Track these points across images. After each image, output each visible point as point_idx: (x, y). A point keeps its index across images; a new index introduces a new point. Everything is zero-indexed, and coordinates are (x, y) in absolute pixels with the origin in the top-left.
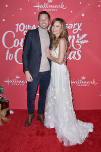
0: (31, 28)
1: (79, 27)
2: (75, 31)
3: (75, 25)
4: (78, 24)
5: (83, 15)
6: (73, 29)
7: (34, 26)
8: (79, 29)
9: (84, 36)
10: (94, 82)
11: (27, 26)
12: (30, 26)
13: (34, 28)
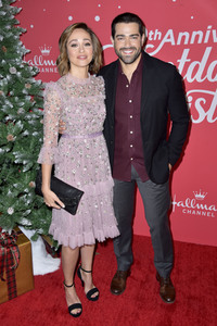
0: (163, 37)
7: (170, 32)
12: (160, 34)
13: (169, 37)
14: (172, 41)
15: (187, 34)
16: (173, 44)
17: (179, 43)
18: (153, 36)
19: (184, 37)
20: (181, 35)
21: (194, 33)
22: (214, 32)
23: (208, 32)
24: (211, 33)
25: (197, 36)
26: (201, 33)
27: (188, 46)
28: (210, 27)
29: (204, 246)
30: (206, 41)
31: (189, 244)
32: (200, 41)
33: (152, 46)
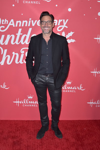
0: (9, 23)
1: (65, 24)
2: (60, 29)
3: (60, 21)
4: (64, 20)
5: (70, 10)
6: (57, 26)
7: (12, 20)
8: (64, 26)
9: (71, 34)
10: (81, 88)
11: (3, 21)
12: (7, 21)
13: (12, 23)
14: (13, 24)
15: (20, 22)
16: (14, 26)
17: (16, 26)
18: (4, 22)
19: (19, 23)
20: (17, 22)
21: (24, 22)
22: (32, 21)
23: (30, 21)
24: (31, 22)
25: (25, 23)
26: (26, 22)
27: (21, 27)
28: (30, 19)
29: (34, 121)
30: (29, 25)
31: (27, 121)
32: (26, 25)
33: (4, 27)
